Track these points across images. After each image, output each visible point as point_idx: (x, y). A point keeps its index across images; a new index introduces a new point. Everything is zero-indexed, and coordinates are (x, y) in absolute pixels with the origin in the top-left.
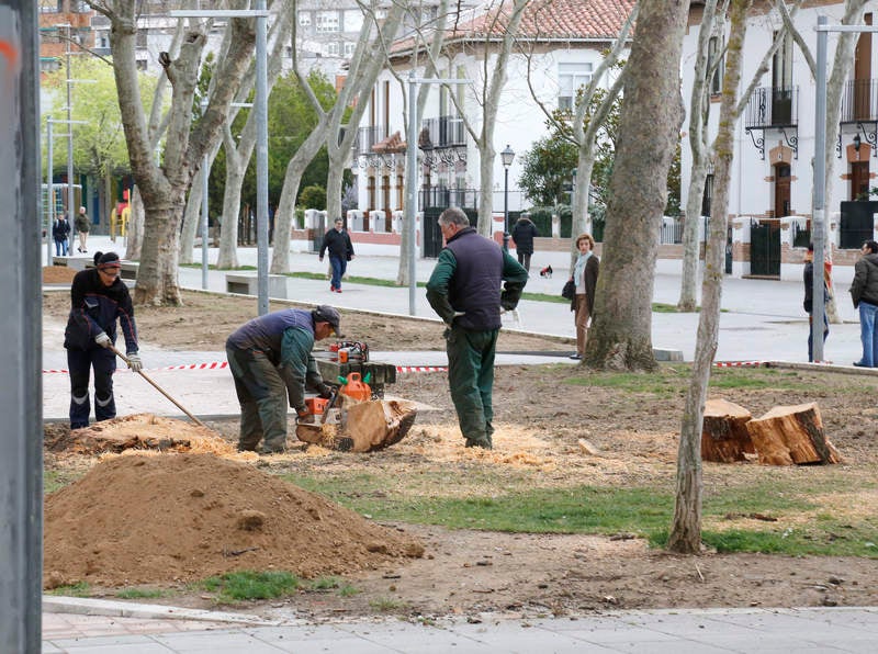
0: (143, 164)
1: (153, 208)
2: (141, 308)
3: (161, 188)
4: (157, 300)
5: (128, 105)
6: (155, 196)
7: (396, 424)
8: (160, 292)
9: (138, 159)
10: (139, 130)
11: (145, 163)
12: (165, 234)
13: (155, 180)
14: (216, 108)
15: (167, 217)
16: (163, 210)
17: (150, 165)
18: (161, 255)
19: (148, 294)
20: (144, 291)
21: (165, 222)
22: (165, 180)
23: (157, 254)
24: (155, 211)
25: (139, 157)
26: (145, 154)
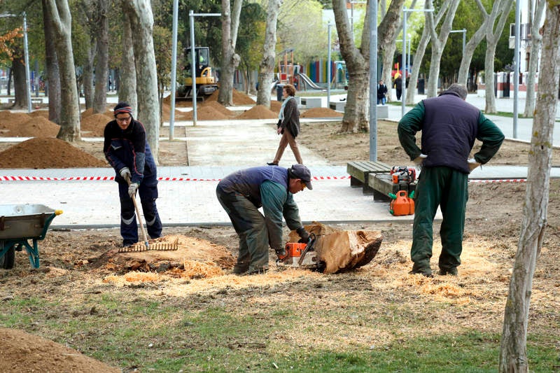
0: (347, 46)
1: (354, 73)
2: (345, 134)
3: (358, 61)
4: (355, 129)
5: (338, 10)
6: (354, 66)
7: (361, 250)
8: (357, 125)
9: (344, 43)
10: (345, 25)
11: (348, 46)
12: (361, 89)
13: (355, 56)
14: (393, 10)
15: (361, 79)
16: (359, 75)
17: (351, 47)
18: (358, 102)
19: (350, 126)
20: (347, 124)
21: (360, 81)
22: (360, 55)
23: (355, 102)
24: (355, 75)
25: (345, 42)
26: (348, 40)
